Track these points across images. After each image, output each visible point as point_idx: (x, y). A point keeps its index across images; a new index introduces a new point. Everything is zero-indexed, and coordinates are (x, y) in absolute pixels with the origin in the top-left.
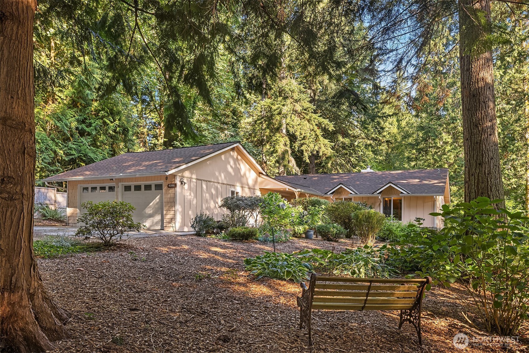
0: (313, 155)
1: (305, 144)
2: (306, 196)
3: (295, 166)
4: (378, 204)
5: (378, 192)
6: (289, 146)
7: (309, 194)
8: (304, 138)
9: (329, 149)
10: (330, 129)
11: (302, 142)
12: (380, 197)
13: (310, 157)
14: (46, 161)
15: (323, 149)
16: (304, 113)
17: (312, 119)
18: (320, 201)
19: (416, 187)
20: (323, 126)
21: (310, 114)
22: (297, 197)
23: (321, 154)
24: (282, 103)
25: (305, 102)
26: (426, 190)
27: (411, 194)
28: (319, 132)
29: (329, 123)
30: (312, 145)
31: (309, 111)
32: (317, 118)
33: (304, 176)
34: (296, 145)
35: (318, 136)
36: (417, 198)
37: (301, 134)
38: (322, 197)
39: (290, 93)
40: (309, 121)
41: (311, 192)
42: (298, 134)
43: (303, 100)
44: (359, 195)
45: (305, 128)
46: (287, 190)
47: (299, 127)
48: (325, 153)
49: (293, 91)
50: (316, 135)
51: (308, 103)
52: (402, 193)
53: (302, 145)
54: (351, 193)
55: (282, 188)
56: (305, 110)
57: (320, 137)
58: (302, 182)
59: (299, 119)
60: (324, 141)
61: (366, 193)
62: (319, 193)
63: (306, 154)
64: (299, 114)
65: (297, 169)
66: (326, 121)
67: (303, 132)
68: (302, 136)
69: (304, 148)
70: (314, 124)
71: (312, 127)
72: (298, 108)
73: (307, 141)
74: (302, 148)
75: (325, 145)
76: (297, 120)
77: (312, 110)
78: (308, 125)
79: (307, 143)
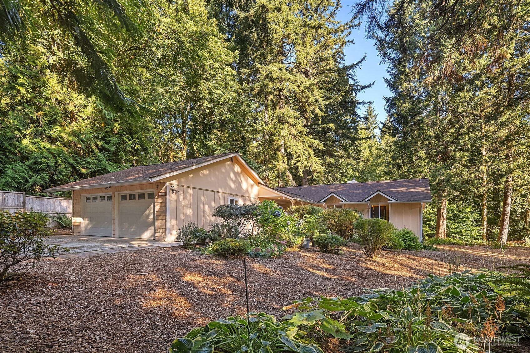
0: (306, 170)
1: (300, 161)
2: (301, 205)
3: (292, 179)
4: (366, 210)
5: (367, 200)
6: (286, 163)
7: (304, 202)
8: (299, 156)
9: (320, 165)
10: (320, 148)
11: (297, 159)
12: (369, 204)
13: (303, 173)
14: (63, 174)
15: (315, 165)
16: (299, 136)
17: (306, 140)
18: (314, 209)
19: (402, 194)
20: (315, 146)
21: (304, 137)
22: (293, 205)
23: (312, 170)
24: (281, 128)
25: (299, 127)
26: (412, 197)
27: (398, 202)
28: (311, 151)
29: (319, 143)
30: (305, 162)
31: (303, 134)
32: (310, 139)
33: (299, 187)
34: (293, 162)
35: (310, 155)
36: (404, 204)
37: (296, 153)
38: (315, 205)
39: (288, 118)
40: (303, 142)
41: (306, 201)
42: (294, 152)
43: (298, 124)
44: (349, 203)
45: (300, 148)
46: (284, 198)
47: (295, 147)
48: (316, 169)
49: (290, 117)
50: (309, 154)
51: (302, 127)
52: (389, 200)
53: (297, 162)
54: (342, 201)
55: (279, 197)
56: (300, 133)
57: (312, 155)
58: (297, 191)
59: (295, 141)
60: (315, 159)
61: (355, 201)
62: (313, 201)
63: (300, 169)
64: (294, 136)
65: (294, 182)
66: (317, 142)
67: (298, 151)
68: (297, 155)
69: (298, 164)
70: (307, 145)
71: (305, 148)
72: (294, 132)
73: (301, 159)
74: (297, 164)
75: (316, 163)
76: (293, 141)
77: (306, 133)
78: (302, 145)
79: (301, 160)
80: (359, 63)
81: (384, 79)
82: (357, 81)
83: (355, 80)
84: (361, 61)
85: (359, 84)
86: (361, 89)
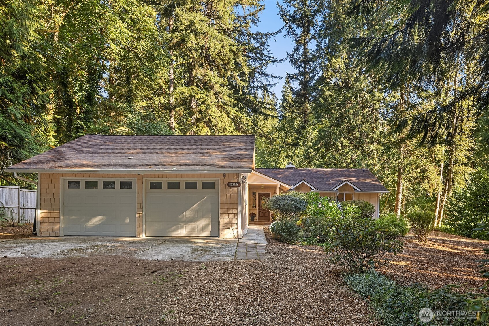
5: (336, 188)
12: (338, 193)
27: (364, 191)
36: (365, 194)
52: (355, 190)
54: (312, 189)
61: (325, 190)
80: (274, 34)
81: (287, 53)
82: (271, 52)
83: (268, 51)
84: (277, 33)
85: (272, 56)
86: (274, 62)
